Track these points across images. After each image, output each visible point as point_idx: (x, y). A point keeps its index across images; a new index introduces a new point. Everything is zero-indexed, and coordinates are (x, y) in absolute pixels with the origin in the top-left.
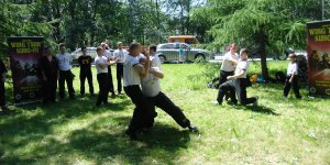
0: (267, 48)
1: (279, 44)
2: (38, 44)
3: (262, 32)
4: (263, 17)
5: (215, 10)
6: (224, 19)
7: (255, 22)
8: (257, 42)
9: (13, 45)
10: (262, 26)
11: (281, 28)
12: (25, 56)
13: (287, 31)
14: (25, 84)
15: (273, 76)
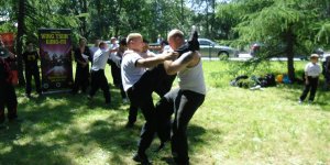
0: (295, 47)
1: (308, 44)
2: (66, 36)
3: (290, 31)
4: (293, 15)
5: (242, 7)
6: (251, 16)
7: (283, 20)
8: (284, 41)
9: (43, 36)
10: (291, 24)
11: (310, 27)
12: (54, 47)
13: (317, 31)
14: (52, 74)
15: (299, 77)
